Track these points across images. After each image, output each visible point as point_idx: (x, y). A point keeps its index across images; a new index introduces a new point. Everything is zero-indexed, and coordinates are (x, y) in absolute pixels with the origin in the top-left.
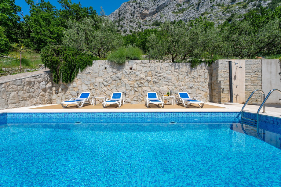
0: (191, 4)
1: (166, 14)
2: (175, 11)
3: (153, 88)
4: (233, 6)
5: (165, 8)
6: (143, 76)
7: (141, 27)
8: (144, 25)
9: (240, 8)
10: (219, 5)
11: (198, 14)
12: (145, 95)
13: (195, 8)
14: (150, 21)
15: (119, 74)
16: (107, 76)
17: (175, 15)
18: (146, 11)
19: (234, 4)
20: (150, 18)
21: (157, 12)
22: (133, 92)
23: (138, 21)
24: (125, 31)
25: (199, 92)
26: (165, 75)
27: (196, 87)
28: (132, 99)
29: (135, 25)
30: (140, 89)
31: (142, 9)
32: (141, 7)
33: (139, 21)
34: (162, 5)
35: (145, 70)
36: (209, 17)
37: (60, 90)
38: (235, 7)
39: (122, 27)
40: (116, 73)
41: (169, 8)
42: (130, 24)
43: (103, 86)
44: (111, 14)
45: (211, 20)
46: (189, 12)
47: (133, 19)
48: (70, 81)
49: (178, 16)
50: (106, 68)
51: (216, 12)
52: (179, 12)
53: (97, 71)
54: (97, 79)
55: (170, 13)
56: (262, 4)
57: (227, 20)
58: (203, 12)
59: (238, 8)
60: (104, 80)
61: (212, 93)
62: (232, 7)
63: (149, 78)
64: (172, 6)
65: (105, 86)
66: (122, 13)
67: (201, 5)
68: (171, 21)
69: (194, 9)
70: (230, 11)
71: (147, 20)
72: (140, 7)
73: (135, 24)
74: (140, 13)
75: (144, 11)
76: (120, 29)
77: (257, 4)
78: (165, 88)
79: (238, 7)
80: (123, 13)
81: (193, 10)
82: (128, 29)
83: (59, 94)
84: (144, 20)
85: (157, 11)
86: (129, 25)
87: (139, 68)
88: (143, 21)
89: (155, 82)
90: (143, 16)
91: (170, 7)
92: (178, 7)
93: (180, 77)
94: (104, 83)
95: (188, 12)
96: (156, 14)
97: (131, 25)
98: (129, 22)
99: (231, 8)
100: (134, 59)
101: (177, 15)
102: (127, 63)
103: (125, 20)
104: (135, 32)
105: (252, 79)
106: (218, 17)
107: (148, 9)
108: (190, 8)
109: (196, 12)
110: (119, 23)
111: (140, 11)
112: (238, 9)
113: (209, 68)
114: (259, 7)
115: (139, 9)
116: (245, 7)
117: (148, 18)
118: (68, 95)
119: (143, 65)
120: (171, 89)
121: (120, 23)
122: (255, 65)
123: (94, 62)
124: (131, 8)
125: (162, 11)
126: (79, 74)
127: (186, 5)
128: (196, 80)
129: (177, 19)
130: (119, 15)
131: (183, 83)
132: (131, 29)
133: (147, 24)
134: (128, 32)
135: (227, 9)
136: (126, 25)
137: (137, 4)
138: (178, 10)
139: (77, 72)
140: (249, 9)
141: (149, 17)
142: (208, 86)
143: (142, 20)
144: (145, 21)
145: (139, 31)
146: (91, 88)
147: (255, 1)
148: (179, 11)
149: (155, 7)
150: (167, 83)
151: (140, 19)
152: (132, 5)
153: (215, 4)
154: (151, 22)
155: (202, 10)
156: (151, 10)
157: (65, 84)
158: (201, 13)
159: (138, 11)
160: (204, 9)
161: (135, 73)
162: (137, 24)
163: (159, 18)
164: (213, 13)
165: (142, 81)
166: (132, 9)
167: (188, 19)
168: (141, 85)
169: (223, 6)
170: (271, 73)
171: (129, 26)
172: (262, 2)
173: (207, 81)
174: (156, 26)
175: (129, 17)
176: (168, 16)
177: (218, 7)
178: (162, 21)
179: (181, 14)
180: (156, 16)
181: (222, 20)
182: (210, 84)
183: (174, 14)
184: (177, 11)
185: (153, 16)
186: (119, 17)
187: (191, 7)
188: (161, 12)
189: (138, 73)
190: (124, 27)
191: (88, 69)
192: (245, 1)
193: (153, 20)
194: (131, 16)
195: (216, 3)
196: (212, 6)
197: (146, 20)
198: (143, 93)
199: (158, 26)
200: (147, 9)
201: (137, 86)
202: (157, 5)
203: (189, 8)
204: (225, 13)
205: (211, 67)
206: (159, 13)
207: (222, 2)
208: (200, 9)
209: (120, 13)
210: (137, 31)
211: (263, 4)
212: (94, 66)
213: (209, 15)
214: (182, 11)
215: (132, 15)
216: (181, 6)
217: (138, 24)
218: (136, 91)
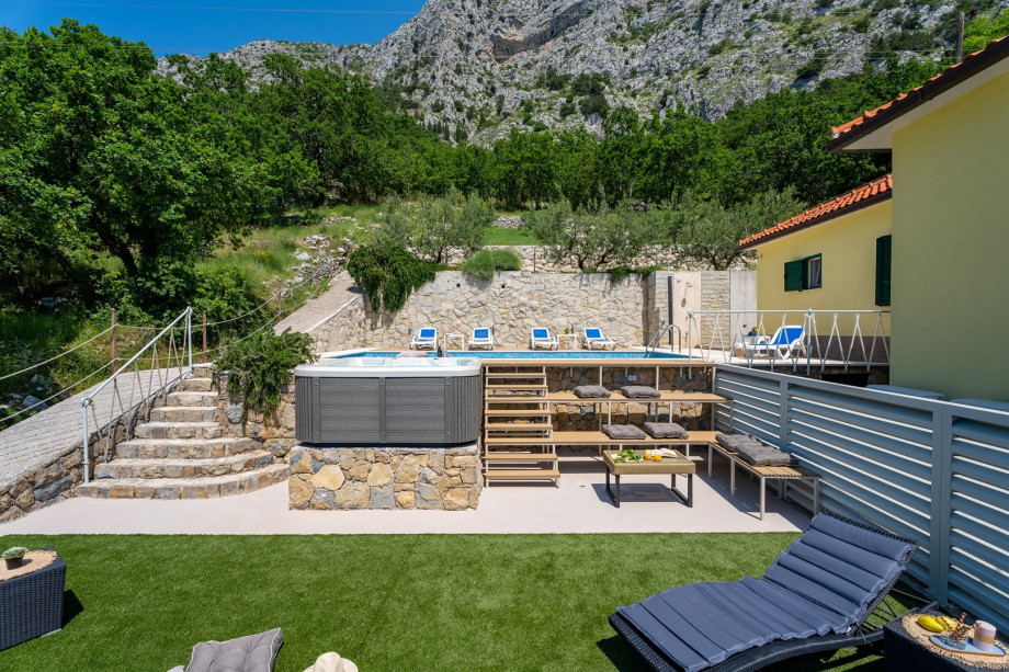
0: (677, 8)
1: (586, 46)
2: (620, 33)
3: (542, 320)
4: (822, 20)
5: (583, 21)
6: (524, 299)
7: (493, 90)
8: (505, 85)
9: (844, 30)
10: (774, 18)
11: (701, 49)
12: (527, 332)
13: (691, 25)
14: (529, 69)
15: (483, 296)
16: (461, 298)
17: (617, 47)
18: (513, 30)
19: (828, 14)
20: (526, 56)
21: (553, 34)
22: (506, 328)
23: (485, 68)
24: (437, 108)
25: (624, 327)
26: (563, 297)
27: (619, 319)
28: (505, 340)
29: (473, 85)
30: (519, 323)
31: (500, 24)
32: (496, 17)
33: (488, 68)
34: (571, 10)
35: (527, 288)
36: (736, 62)
37: (379, 324)
38: (831, 24)
39: (427, 92)
40: (476, 295)
41: (595, 23)
42: (455, 81)
43: (454, 317)
44: (384, 41)
45: (743, 71)
46: (666, 40)
47: (467, 61)
48: (398, 308)
49: (628, 54)
50: (458, 285)
51: (761, 41)
52: (633, 39)
53: (444, 290)
54: (444, 304)
55: (601, 40)
56: (922, 19)
57: (799, 72)
58: (716, 42)
59: (840, 30)
60: (456, 306)
61: (648, 329)
62: (820, 25)
63: (535, 303)
64: (608, 16)
65: (458, 317)
66: (425, 39)
67: (711, 15)
68: (603, 70)
69: (687, 30)
70: (810, 41)
71: (516, 66)
72: (490, 16)
73: (473, 81)
74: (492, 37)
75: (504, 30)
76: (420, 97)
77: (904, 18)
78: (563, 322)
79: (838, 25)
80: (429, 38)
81: (681, 34)
82: (449, 100)
83: (377, 331)
84: (506, 64)
85: (552, 32)
86: (452, 83)
87: (517, 285)
88: (501, 69)
89: (545, 311)
90: (504, 49)
91: (601, 18)
92: (629, 19)
93: (591, 300)
94: (456, 310)
95: (664, 38)
96: (549, 44)
97: (459, 82)
98: (451, 72)
99: (814, 29)
100: (508, 270)
101: (625, 50)
102: (496, 277)
103: (438, 63)
104: (472, 108)
105: (714, 305)
106: (767, 62)
107: (520, 25)
108: (672, 25)
109: (692, 38)
110: (417, 75)
111: (492, 32)
112: (838, 34)
113: (644, 283)
114: (912, 27)
115: (486, 22)
116: (861, 27)
117: (521, 57)
118: (393, 333)
119: (525, 279)
120: (572, 322)
121: (420, 75)
122: (719, 282)
123: (437, 274)
124: (458, 20)
125: (571, 31)
126: (412, 296)
127: (658, 12)
128: (619, 305)
129: (627, 63)
130: (416, 47)
131: (597, 312)
132: (461, 98)
133: (517, 80)
134: (448, 109)
135: (801, 33)
136: (440, 84)
137: (479, 6)
138: (630, 28)
139: (409, 293)
140: (876, 35)
141: (525, 54)
142: (641, 317)
143: (498, 66)
144: (510, 67)
145: (487, 104)
146: (433, 319)
147: (899, 5)
148: (634, 32)
149: (547, 16)
150: (566, 312)
151: (490, 60)
152: (463, 8)
153: (760, 14)
154: (532, 72)
155: (714, 34)
156: (531, 28)
157: (388, 312)
158: (710, 44)
159: (482, 31)
160: (722, 29)
161: (510, 295)
162: (480, 80)
163: (559, 58)
164: (750, 46)
165: (522, 309)
166: (463, 22)
167: (663, 66)
168: (521, 315)
169: (786, 20)
170: (745, 294)
171: (451, 87)
172: (923, 10)
173: (641, 307)
174: (551, 89)
175: (451, 55)
176: (594, 53)
177: (769, 24)
178: (572, 72)
179: (639, 44)
180: (551, 52)
181: (781, 73)
182: (646, 314)
183: (614, 45)
184: (624, 34)
185: (537, 52)
186: (415, 51)
187: (676, 21)
188: (570, 36)
189: (515, 294)
190: (433, 91)
191: (428, 287)
192: (864, 6)
193: (539, 64)
194: (457, 51)
195: (765, 8)
196: (750, 21)
197: (512, 64)
198: (524, 330)
199: (556, 89)
200: (517, 23)
201: (513, 317)
202: (555, 11)
203: (668, 24)
204: (792, 46)
205: (647, 282)
206: (560, 39)
207: (786, 5)
208: (707, 29)
209: (419, 39)
210: (481, 106)
211: (926, 17)
212: (437, 281)
213: (736, 54)
214: (645, 34)
215: (461, 46)
216: (639, 16)
217: (485, 80)
218: (512, 326)
